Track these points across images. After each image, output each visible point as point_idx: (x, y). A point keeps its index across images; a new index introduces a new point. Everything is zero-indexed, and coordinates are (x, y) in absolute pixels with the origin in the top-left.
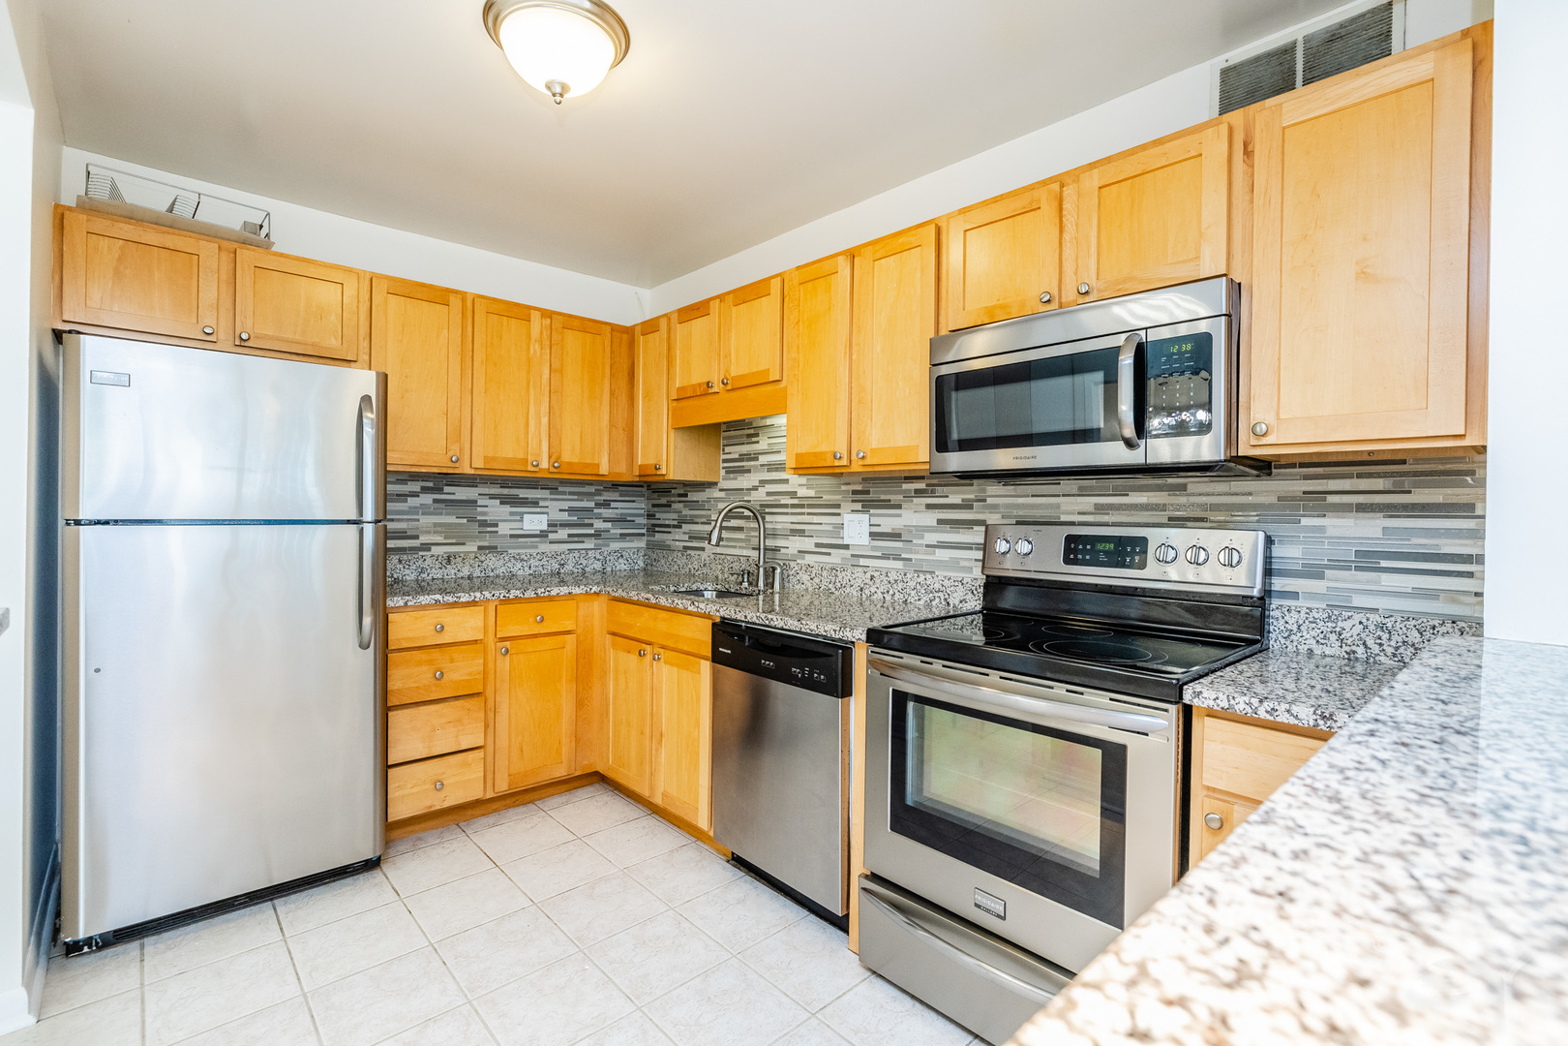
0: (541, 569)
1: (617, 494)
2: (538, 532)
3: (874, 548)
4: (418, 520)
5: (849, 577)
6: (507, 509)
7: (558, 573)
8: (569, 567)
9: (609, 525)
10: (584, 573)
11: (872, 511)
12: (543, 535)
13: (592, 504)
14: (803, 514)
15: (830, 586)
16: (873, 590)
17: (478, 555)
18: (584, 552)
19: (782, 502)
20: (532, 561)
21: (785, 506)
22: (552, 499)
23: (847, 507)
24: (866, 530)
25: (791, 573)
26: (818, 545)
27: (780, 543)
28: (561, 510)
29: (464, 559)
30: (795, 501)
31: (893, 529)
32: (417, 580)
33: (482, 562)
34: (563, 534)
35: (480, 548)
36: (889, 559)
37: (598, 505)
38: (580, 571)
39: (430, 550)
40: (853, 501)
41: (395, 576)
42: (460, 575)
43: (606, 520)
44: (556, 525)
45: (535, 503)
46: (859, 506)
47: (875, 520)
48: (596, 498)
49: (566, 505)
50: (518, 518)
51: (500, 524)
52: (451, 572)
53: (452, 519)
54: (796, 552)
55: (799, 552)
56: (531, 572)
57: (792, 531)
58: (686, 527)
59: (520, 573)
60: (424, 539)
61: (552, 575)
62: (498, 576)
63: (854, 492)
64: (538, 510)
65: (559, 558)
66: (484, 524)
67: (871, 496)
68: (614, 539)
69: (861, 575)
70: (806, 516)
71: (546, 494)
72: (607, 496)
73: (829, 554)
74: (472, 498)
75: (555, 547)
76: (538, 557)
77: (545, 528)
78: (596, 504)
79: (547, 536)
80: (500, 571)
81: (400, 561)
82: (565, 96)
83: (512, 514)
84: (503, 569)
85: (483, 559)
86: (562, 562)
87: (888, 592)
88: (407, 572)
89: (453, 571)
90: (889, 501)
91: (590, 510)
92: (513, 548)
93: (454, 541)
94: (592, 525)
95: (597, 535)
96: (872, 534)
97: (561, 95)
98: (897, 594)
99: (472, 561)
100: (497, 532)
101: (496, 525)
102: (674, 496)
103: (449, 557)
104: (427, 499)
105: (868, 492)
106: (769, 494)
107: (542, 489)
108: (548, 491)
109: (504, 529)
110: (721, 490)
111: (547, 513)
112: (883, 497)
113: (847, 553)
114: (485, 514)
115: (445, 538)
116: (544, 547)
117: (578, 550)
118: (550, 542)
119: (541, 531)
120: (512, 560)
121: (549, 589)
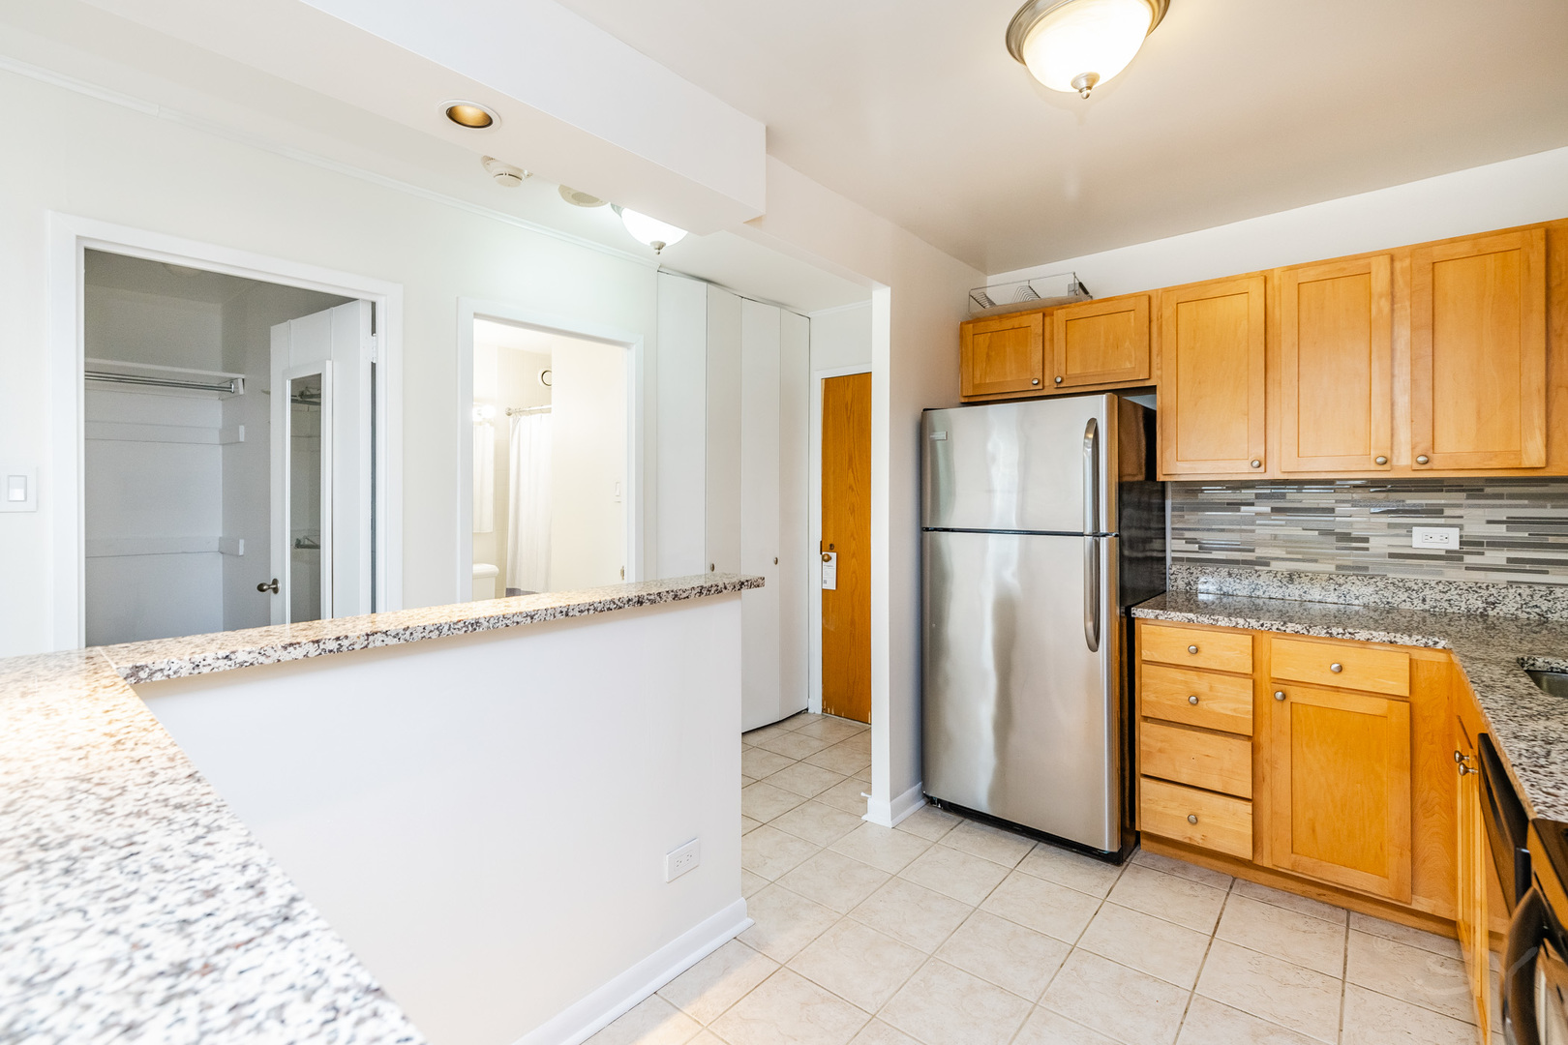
0: (1446, 605)
2: (1443, 553)
4: (1253, 531)
6: (1387, 519)
7: (1484, 615)
8: (1508, 607)
10: (1543, 621)
12: (1451, 557)
17: (1334, 576)
18: (1543, 588)
20: (1427, 592)
22: (1471, 506)
28: (1489, 522)
29: (1312, 579)
32: (1250, 597)
33: (1340, 585)
34: (1498, 557)
35: (1338, 567)
38: (1534, 617)
39: (1267, 564)
41: (1225, 589)
42: (1308, 597)
44: (1481, 544)
45: (1437, 512)
49: (1501, 514)
50: (1404, 532)
51: (1372, 539)
52: (1294, 591)
53: (1298, 532)
56: (1427, 607)
59: (1407, 606)
60: (1260, 552)
61: (1469, 615)
62: (1365, 607)
64: (1442, 521)
65: (1484, 593)
66: (1345, 537)
71: (1460, 498)
74: (1330, 505)
75: (1479, 576)
76: (1441, 587)
77: (1456, 546)
79: (1461, 559)
80: (1371, 600)
81: (1230, 575)
82: (1094, 87)
83: (1390, 526)
84: (1375, 598)
85: (1341, 581)
86: (1492, 599)
88: (1238, 586)
89: (1297, 593)
92: (1393, 571)
93: (1300, 557)
97: (1089, 88)
99: (1324, 583)
100: (1367, 549)
101: (1366, 540)
103: (1291, 575)
104: (1264, 508)
108: (1464, 495)
109: (1380, 544)
111: (1461, 527)
114: (1351, 524)
115: (1288, 553)
116: (1455, 574)
117: (1530, 585)
118: (1467, 568)
119: (1447, 551)
120: (1391, 588)
121: (1351, 630)
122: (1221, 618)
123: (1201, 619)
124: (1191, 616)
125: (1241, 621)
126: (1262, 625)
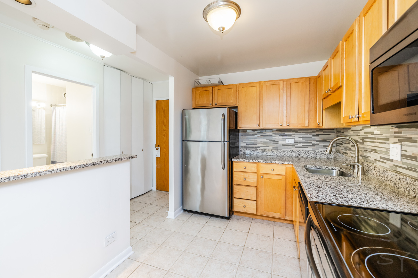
0: (292, 155)
1: (322, 132)
2: (291, 144)
3: (404, 163)
4: (257, 140)
5: (390, 176)
6: (282, 137)
7: (298, 157)
8: (302, 155)
9: (318, 143)
10: (307, 157)
11: (403, 143)
12: (293, 145)
13: (311, 136)
14: (375, 142)
15: (383, 178)
16: (400, 186)
17: (272, 150)
18: (307, 151)
19: (369, 136)
20: (289, 152)
21: (370, 138)
22: (296, 134)
23: (392, 140)
24: (399, 153)
25: (370, 169)
26: (381, 158)
27: (368, 154)
28: (299, 138)
29: (268, 151)
30: (373, 136)
31: (413, 154)
32: (256, 155)
33: (273, 152)
34: (300, 145)
35: (273, 148)
36: (411, 170)
37: (314, 136)
38: (306, 157)
39: (260, 148)
40: (395, 137)
41: (251, 153)
42: (267, 155)
43: (317, 141)
44: (297, 142)
45: (290, 136)
46: (396, 140)
47: (404, 148)
48: (313, 134)
49: (301, 136)
50: (285, 140)
51: (279, 142)
52: (265, 153)
53: (265, 140)
54: (373, 160)
55: (375, 160)
56: (288, 156)
57: (372, 150)
58: (344, 145)
59: (285, 156)
60: (258, 145)
61: (296, 157)
62: (278, 156)
63: (395, 133)
64: (291, 138)
65: (298, 152)
66: (274, 141)
67: (403, 135)
68: (321, 147)
69: (395, 176)
70: (377, 143)
71: (294, 133)
72: (317, 133)
73: (385, 163)
74: (271, 134)
75: (297, 149)
76: (291, 151)
77: (293, 143)
78: (313, 136)
79: (294, 145)
80: (279, 155)
81: (252, 150)
82: (224, 31)
83: (282, 139)
84: (279, 154)
85: (273, 151)
86: (299, 154)
87: (407, 189)
88: (254, 153)
89: (265, 154)
90: (411, 138)
91: (311, 138)
92: (283, 148)
93: (266, 146)
94: (311, 142)
95: (314, 145)
96: (402, 155)
97: (223, 31)
98: (411, 191)
99: (270, 151)
100: (278, 144)
101: (278, 142)
102: (341, 133)
103: (264, 150)
104: (259, 135)
105: (401, 133)
106: (365, 133)
107: (292, 131)
108: (295, 132)
109: (280, 143)
110: (352, 131)
111: (294, 139)
112: (408, 136)
113: (392, 164)
114: (275, 138)
115: (264, 145)
116: (293, 149)
117: (305, 150)
118: (295, 147)
119: (292, 144)
120: (282, 152)
121: (275, 162)
122: (251, 160)
123: (246, 161)
124: (244, 160)
125: (255, 161)
126: (259, 161)
